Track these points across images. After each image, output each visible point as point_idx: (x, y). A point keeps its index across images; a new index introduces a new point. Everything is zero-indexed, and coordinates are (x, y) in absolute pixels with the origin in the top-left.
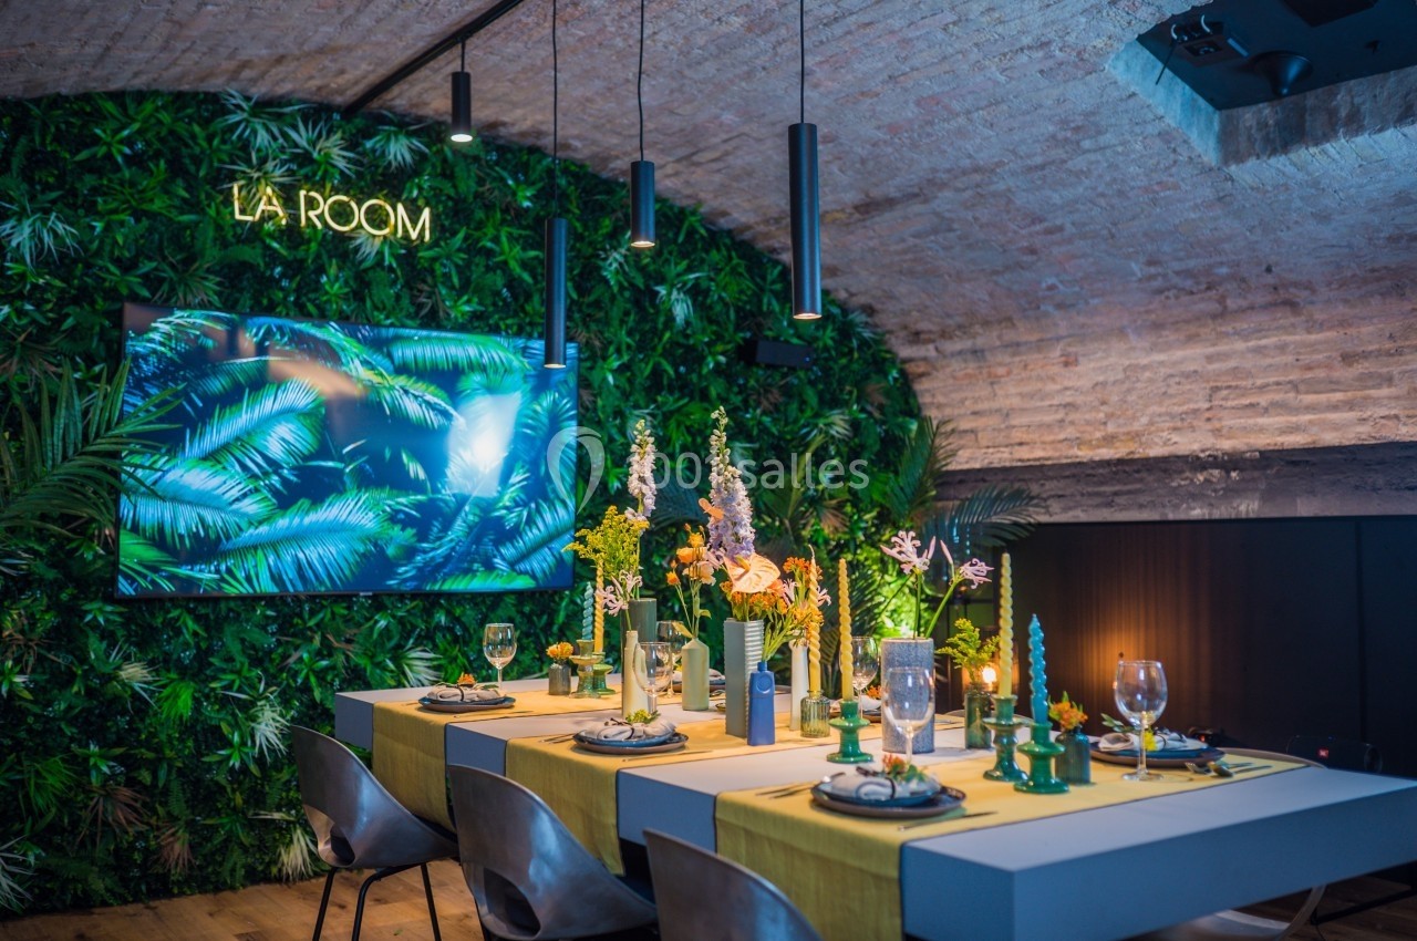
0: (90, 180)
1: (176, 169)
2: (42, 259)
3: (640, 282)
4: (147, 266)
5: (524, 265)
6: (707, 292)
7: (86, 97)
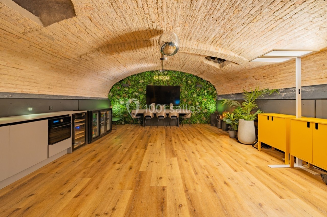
0: (145, 77)
1: (150, 76)
2: (142, 83)
3: (186, 81)
4: (148, 83)
5: (176, 80)
6: (193, 81)
7: (145, 72)
